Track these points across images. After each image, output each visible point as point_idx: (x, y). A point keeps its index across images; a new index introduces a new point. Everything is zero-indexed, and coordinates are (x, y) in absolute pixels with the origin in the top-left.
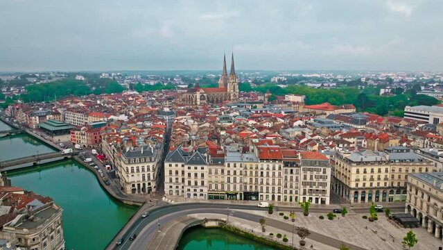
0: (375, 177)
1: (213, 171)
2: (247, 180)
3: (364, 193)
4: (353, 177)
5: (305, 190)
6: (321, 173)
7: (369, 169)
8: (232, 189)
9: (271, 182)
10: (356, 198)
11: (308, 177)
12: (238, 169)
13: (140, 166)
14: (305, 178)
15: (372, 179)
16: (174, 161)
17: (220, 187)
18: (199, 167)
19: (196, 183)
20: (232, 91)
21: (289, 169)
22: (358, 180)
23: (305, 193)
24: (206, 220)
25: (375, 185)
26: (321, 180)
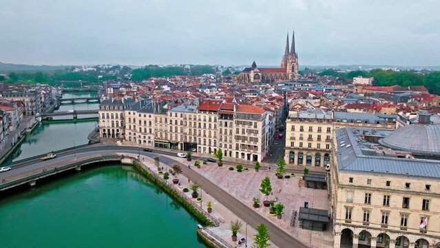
0: (315, 136)
1: (159, 120)
2: (187, 130)
3: (300, 154)
4: (288, 135)
5: (237, 144)
6: (252, 127)
7: (306, 126)
8: (174, 139)
9: (207, 134)
10: (292, 160)
11: (240, 131)
12: (179, 119)
13: (110, 113)
14: (238, 132)
15: (310, 138)
16: (133, 110)
17: (164, 136)
18: (147, 115)
19: (145, 131)
20: (291, 71)
21: (224, 121)
22: (293, 138)
23: (237, 148)
24: (123, 157)
25: (314, 146)
26: (252, 135)
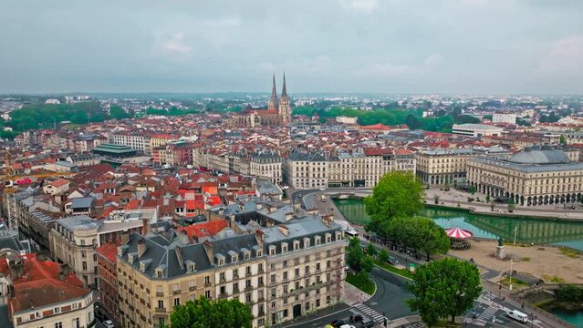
0: (445, 165)
1: (332, 165)
2: (356, 171)
3: (438, 177)
4: (431, 166)
6: (410, 164)
7: (441, 160)
8: (346, 179)
9: (374, 172)
10: (433, 182)
11: (401, 167)
12: (350, 163)
13: (272, 165)
14: (398, 168)
15: (443, 167)
16: (300, 160)
17: (337, 177)
18: (321, 163)
19: (319, 175)
20: (284, 113)
21: (387, 162)
22: (434, 168)
24: (340, 194)
25: (445, 171)
26: (409, 169)
